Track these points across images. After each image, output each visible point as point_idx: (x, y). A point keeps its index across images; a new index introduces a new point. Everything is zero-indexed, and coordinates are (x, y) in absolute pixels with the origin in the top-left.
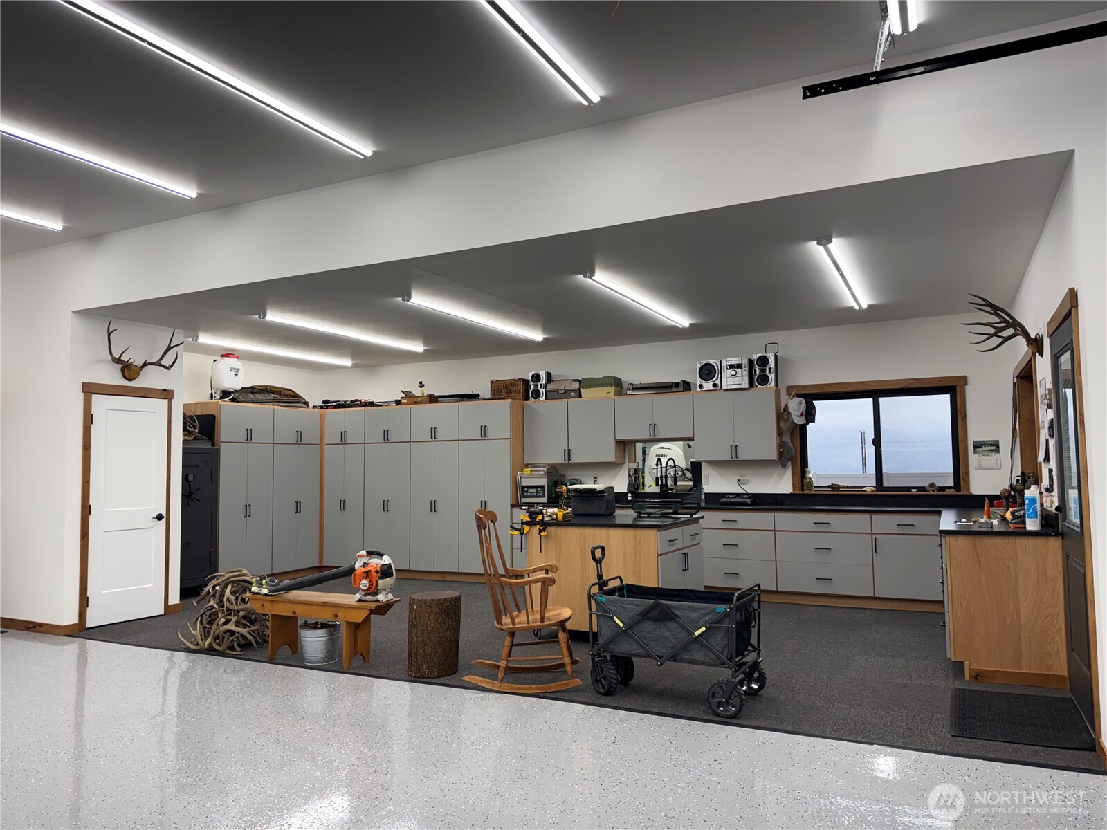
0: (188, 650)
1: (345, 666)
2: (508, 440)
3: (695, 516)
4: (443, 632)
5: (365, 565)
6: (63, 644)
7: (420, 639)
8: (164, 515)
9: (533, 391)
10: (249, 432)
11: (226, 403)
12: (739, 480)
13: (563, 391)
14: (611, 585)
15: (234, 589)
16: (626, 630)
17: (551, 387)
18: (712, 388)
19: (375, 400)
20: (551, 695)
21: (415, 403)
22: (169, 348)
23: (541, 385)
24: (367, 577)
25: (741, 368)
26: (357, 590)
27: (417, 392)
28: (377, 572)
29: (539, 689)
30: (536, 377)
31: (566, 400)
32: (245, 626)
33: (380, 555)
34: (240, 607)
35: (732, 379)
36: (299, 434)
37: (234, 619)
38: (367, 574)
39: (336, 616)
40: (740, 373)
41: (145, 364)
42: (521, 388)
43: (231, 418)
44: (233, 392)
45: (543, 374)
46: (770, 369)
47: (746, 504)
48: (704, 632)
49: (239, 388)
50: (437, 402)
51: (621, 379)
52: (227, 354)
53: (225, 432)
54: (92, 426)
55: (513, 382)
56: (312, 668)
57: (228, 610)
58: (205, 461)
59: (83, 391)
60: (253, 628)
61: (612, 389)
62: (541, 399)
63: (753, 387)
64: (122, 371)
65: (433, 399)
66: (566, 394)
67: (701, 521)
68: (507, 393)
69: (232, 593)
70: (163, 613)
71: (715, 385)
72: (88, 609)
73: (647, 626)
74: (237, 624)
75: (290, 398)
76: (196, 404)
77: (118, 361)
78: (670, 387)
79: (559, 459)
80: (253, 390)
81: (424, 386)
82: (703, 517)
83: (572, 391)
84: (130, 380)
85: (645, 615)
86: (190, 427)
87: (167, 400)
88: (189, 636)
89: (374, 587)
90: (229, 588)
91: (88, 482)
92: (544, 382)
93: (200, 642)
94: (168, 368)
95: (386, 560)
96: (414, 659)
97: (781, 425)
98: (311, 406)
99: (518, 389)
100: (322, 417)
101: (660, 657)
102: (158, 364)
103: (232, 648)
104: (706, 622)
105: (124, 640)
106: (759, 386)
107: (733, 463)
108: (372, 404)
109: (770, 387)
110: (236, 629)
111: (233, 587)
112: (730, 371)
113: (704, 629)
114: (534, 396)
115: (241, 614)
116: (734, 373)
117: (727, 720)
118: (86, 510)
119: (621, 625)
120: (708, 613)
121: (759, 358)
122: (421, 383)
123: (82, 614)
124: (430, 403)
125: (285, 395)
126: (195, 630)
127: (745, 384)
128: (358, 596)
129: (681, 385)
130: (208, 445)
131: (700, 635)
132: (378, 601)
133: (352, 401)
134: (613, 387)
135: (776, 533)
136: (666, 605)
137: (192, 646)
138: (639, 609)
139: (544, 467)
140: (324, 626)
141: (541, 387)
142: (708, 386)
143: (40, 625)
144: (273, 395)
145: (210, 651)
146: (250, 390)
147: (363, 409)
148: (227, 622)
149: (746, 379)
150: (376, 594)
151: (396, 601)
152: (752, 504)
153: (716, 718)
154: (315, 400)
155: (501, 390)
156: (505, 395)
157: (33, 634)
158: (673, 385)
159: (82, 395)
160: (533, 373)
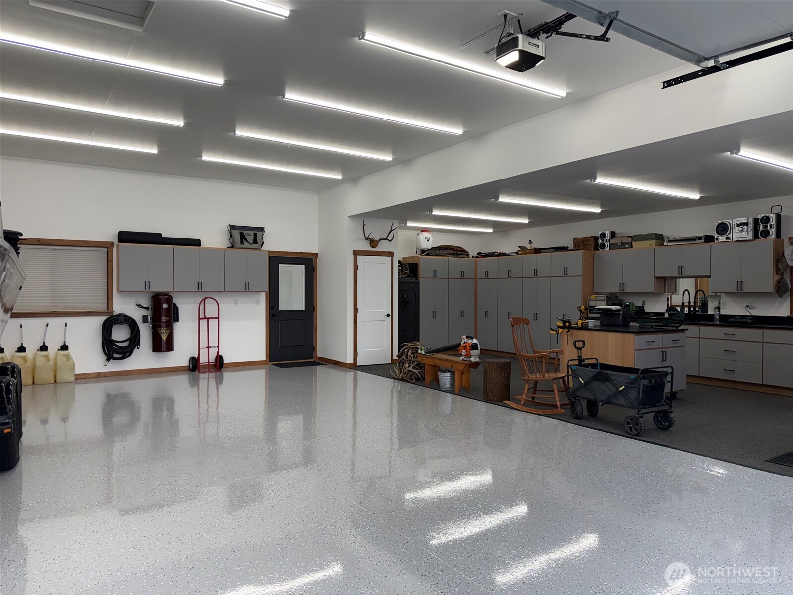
0: (393, 378)
1: (457, 392)
2: (581, 277)
3: (679, 328)
4: (499, 379)
5: (465, 342)
6: (347, 372)
7: (488, 381)
8: (390, 315)
9: (601, 244)
10: (435, 272)
11: (424, 257)
12: (748, 306)
13: (620, 244)
14: (587, 362)
15: (413, 351)
16: (585, 385)
17: (613, 241)
18: (726, 241)
19: (506, 252)
20: (548, 415)
21: (526, 254)
22: (391, 231)
23: (606, 240)
24: (465, 349)
25: (747, 225)
26: (462, 355)
27: (529, 247)
28: (470, 346)
29: (541, 411)
30: (603, 235)
31: (622, 250)
32: (417, 369)
33: (472, 338)
34: (415, 360)
35: (740, 233)
36: (462, 273)
37: (412, 366)
38: (465, 347)
39: (452, 366)
40: (746, 229)
41: (380, 240)
42: (592, 242)
43: (426, 265)
44: (426, 251)
45: (608, 233)
46: (771, 226)
47: (747, 323)
48: (624, 389)
49: (430, 248)
50: (540, 253)
51: (662, 235)
52: (424, 230)
53: (423, 272)
54: (358, 271)
55: (587, 239)
56: (445, 392)
57: (410, 360)
58: (412, 288)
59: (354, 254)
60: (421, 371)
61: (654, 242)
62: (606, 250)
63: (758, 239)
64: (370, 243)
65: (537, 251)
66: (623, 246)
67: (686, 331)
68: (584, 246)
69: (412, 353)
70: (390, 363)
71: (727, 238)
72: (358, 357)
73: (596, 385)
74: (414, 368)
75: (459, 252)
76: (409, 257)
77: (367, 239)
78: (695, 240)
79: (615, 289)
80: (439, 248)
81: (532, 243)
82: (688, 330)
83: (627, 243)
84: (374, 248)
85: (596, 378)
86: (405, 270)
87: (390, 257)
88: (395, 373)
89: (469, 354)
90: (410, 350)
91: (357, 298)
92: (608, 238)
93: (398, 375)
94: (390, 241)
95: (475, 341)
96: (485, 391)
97: (780, 266)
98: (471, 256)
99: (591, 243)
100: (476, 263)
101: (602, 401)
102: (386, 239)
103: (412, 379)
104: (626, 384)
105: (371, 372)
106: (762, 238)
107: (739, 293)
108: (504, 255)
109: (771, 239)
110: (413, 370)
111: (412, 350)
112: (738, 227)
113: (624, 387)
114: (602, 247)
115: (416, 363)
116: (741, 229)
117: (632, 436)
118: (356, 311)
119: (583, 382)
120: (627, 379)
121: (763, 217)
122: (530, 241)
123: (355, 359)
124: (535, 253)
125: (457, 251)
126: (396, 369)
127: (750, 236)
128: (462, 358)
129: (704, 238)
130: (414, 279)
131: (622, 390)
132: (471, 361)
133: (492, 253)
134: (654, 241)
135: (764, 344)
136: (606, 373)
137: (395, 377)
138: (593, 375)
139: (605, 294)
140: (449, 371)
141: (606, 241)
142: (722, 238)
143: (339, 362)
144: (449, 251)
145: (402, 380)
146: (438, 249)
147: (497, 257)
148: (409, 366)
149: (751, 233)
150: (470, 358)
151: (481, 362)
152: (752, 323)
153: (629, 435)
154: (473, 252)
155: (580, 244)
156: (582, 247)
157: (336, 366)
158: (698, 238)
159: (353, 256)
160: (601, 232)
